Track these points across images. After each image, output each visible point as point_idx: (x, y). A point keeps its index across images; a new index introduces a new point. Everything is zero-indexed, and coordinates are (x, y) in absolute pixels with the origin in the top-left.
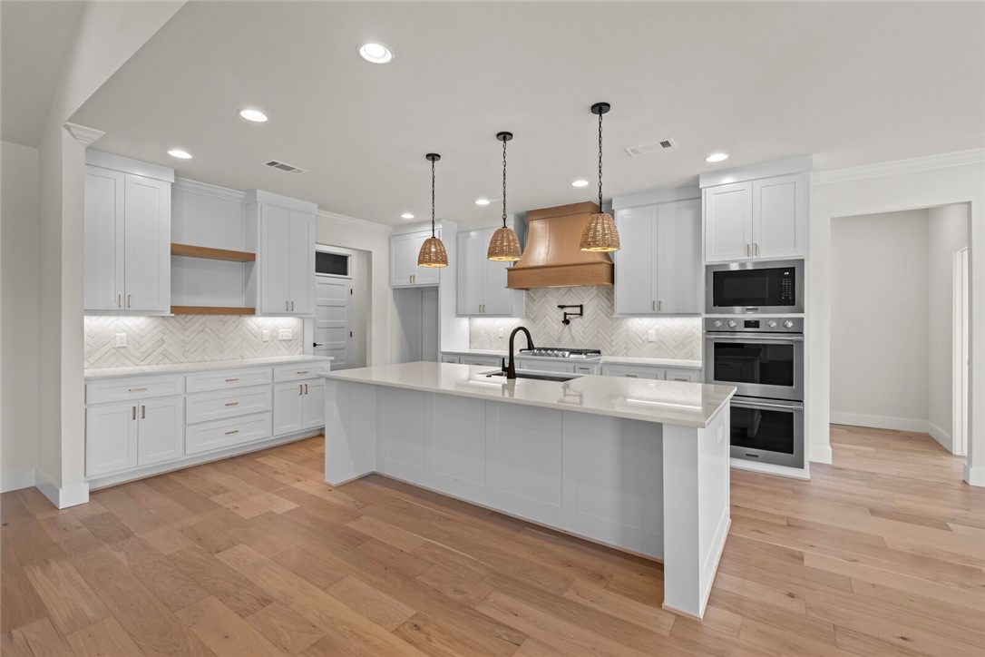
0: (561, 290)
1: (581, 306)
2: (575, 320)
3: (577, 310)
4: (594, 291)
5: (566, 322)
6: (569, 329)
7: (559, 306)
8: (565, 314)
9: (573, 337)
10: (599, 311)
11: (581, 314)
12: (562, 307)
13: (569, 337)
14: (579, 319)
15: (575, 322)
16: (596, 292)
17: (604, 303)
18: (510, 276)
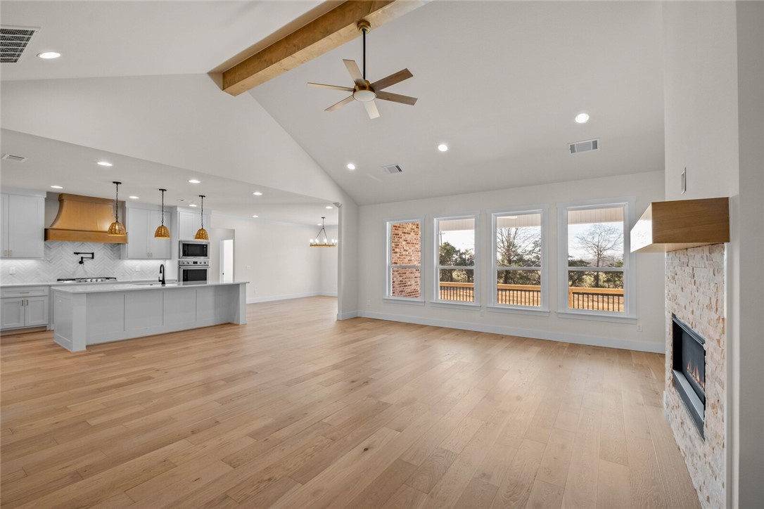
1: (93, 254)
3: (91, 256)
4: (102, 246)
5: (81, 262)
6: (83, 267)
7: (75, 253)
8: (82, 258)
10: (105, 257)
11: (93, 258)
12: (77, 254)
14: (90, 261)
15: (86, 262)
16: (104, 246)
17: (109, 252)
18: (51, 233)
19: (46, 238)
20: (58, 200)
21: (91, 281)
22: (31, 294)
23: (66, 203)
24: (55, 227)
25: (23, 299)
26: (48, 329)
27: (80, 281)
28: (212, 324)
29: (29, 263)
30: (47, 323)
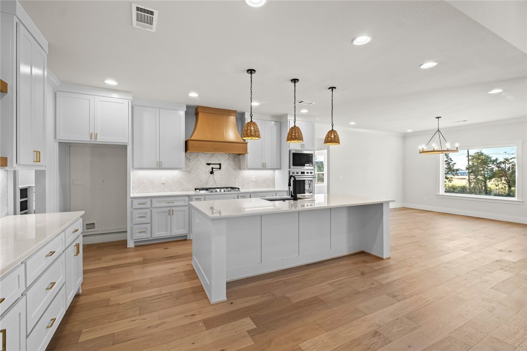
0: (208, 155)
1: (220, 164)
2: (216, 171)
3: (218, 166)
4: (226, 156)
5: (212, 173)
6: (213, 177)
7: (207, 164)
8: (212, 168)
9: (215, 181)
10: (229, 167)
11: (220, 168)
12: (209, 164)
13: (213, 181)
14: (219, 171)
15: (216, 172)
16: (228, 157)
17: (232, 163)
18: (190, 143)
19: (186, 150)
20: (195, 112)
21: (220, 191)
22: (176, 204)
23: (200, 115)
24: (192, 138)
25: (169, 209)
26: (188, 238)
27: (212, 192)
28: (346, 253)
29: (175, 174)
30: (188, 232)
